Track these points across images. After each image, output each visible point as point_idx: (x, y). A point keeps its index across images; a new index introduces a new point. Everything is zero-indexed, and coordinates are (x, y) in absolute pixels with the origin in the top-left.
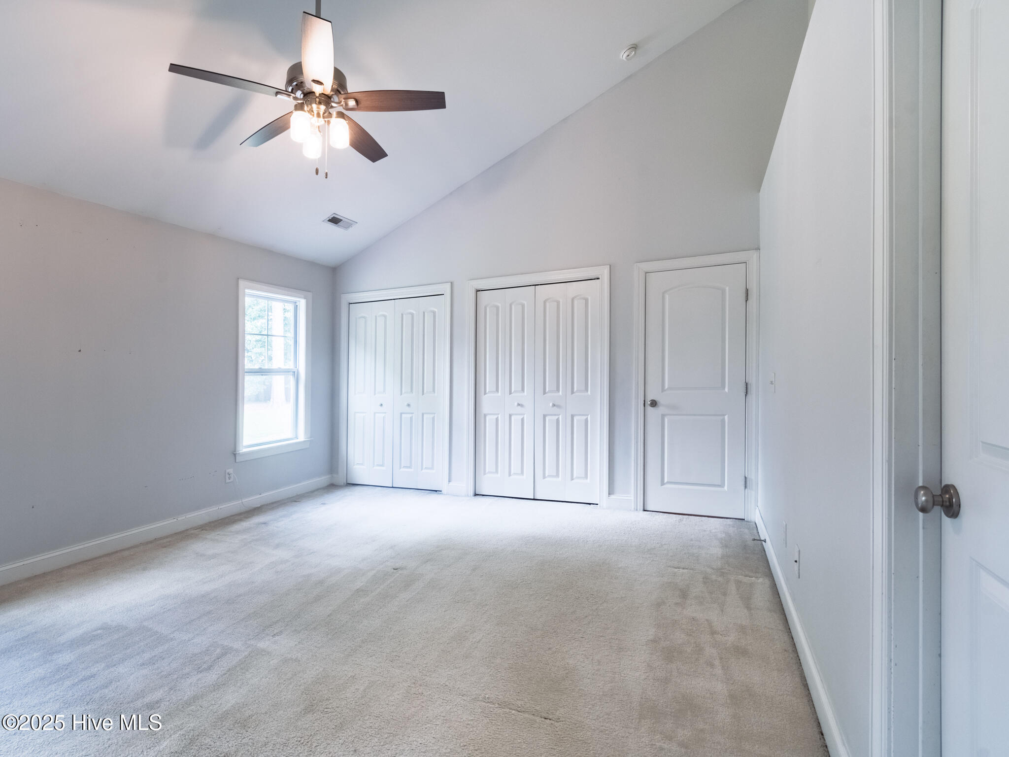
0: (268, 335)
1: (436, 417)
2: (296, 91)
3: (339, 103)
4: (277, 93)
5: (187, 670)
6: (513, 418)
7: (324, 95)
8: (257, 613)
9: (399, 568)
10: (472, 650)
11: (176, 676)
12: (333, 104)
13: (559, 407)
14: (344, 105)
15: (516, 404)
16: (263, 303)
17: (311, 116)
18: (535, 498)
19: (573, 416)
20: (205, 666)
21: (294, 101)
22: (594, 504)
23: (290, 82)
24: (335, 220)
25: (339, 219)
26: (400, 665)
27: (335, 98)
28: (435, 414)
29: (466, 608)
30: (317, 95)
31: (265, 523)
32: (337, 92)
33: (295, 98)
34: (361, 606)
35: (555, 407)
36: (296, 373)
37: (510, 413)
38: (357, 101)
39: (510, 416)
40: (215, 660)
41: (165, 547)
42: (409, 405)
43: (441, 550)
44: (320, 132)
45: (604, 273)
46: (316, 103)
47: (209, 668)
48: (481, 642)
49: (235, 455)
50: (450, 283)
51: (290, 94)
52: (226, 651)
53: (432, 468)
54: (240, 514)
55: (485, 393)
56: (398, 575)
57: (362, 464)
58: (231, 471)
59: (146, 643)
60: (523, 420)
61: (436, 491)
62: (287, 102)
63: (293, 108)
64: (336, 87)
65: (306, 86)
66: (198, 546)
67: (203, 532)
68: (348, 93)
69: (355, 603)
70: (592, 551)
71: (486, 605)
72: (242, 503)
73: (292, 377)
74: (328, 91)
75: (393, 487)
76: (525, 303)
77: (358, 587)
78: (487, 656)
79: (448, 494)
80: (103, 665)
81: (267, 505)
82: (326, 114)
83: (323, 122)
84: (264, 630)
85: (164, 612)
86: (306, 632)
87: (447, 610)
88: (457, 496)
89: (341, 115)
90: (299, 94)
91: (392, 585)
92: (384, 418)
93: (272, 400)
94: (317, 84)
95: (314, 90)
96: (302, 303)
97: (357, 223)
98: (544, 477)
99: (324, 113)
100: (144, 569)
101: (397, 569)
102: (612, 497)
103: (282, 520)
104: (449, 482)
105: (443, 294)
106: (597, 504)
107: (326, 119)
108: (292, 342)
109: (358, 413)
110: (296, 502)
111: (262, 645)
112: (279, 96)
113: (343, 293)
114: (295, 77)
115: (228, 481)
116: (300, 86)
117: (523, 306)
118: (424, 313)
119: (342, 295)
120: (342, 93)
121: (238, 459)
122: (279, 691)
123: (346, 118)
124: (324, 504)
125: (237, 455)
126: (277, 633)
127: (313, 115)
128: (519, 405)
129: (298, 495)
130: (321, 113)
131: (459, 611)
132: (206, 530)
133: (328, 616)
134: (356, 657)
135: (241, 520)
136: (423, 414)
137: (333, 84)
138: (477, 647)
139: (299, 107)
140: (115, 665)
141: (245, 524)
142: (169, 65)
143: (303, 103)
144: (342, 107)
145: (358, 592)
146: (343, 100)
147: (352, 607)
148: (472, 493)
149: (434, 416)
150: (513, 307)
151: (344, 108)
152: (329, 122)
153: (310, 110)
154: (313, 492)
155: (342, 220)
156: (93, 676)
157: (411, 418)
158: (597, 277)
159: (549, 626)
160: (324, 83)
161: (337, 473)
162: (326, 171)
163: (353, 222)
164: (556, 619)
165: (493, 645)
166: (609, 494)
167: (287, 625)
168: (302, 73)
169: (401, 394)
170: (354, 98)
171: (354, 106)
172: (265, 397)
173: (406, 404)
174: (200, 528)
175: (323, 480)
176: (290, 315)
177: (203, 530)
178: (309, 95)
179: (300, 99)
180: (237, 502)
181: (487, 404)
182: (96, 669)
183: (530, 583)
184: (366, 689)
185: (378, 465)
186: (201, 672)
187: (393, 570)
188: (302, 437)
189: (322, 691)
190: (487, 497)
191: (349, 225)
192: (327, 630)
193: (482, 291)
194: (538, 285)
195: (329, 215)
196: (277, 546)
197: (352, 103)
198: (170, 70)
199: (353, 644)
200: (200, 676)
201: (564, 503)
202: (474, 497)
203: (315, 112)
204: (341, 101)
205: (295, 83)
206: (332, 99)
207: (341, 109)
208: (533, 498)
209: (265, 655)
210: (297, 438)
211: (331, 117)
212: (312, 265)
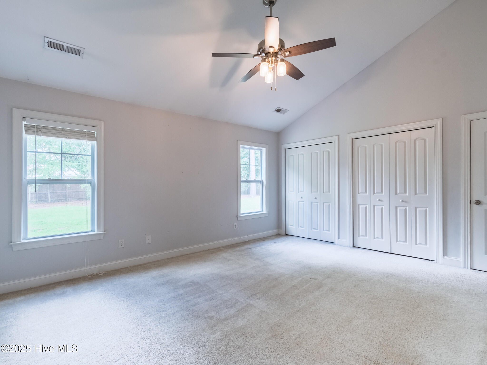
0: (250, 165)
1: (330, 205)
2: (262, 53)
3: (281, 55)
4: (254, 56)
5: (222, 306)
6: (376, 207)
7: (274, 53)
8: (249, 288)
9: (313, 279)
10: (356, 329)
11: (218, 308)
12: (279, 56)
13: (406, 202)
14: (284, 55)
15: (378, 200)
16: (246, 151)
17: (269, 64)
18: (391, 253)
19: (416, 208)
20: (229, 306)
21: (261, 58)
22: (432, 260)
23: (259, 50)
24: (278, 110)
25: (281, 109)
26: (317, 327)
27: (280, 53)
28: (330, 203)
29: (351, 306)
30: (271, 53)
31: (250, 248)
32: (280, 50)
33: (262, 57)
34: (295, 294)
35: (403, 202)
36: (262, 182)
37: (374, 204)
38: (290, 52)
39: (374, 206)
40: (233, 305)
41: (212, 253)
42: (316, 198)
43: (336, 273)
44: (273, 70)
45: (438, 123)
46: (271, 57)
47: (231, 308)
48: (361, 326)
49: (237, 217)
50: (337, 136)
51: (259, 55)
52: (237, 302)
53: (329, 231)
54: (240, 243)
55: (359, 193)
56: (313, 282)
57: (293, 226)
58: (236, 224)
59: (207, 291)
60: (382, 208)
61: (331, 242)
62: (258, 59)
63: (260, 61)
64: (280, 47)
65: (266, 50)
66: (224, 255)
67: (226, 249)
68: (285, 49)
69: (292, 292)
70: (432, 288)
71: (363, 306)
72: (241, 238)
73: (260, 183)
74: (276, 50)
75: (308, 238)
76: (383, 144)
77: (293, 284)
78: (365, 334)
79: (338, 245)
80: (193, 297)
81: (251, 240)
82: (275, 61)
83: (274, 65)
84: (252, 296)
85: (213, 280)
86: (270, 300)
87: (341, 305)
88: (343, 246)
89: (282, 60)
90: (263, 55)
91: (310, 286)
92: (303, 204)
93: (250, 194)
94: (271, 48)
95: (270, 51)
96: (264, 150)
97: (289, 110)
98: (397, 241)
99: (274, 61)
100: (205, 261)
101: (312, 279)
102: (446, 258)
103: (258, 248)
104: (338, 238)
105: (334, 142)
106: (435, 261)
107: (275, 64)
108: (260, 168)
109: (291, 201)
110: (263, 240)
111: (252, 302)
112: (255, 57)
113: (282, 144)
114: (262, 47)
115: (235, 228)
116: (264, 51)
117: (381, 146)
118: (323, 152)
119: (282, 145)
120: (283, 49)
121: (239, 219)
122: (260, 325)
123: (285, 61)
124: (276, 243)
125: (238, 218)
126: (258, 298)
127: (270, 63)
128: (379, 200)
129: (263, 238)
130: (273, 61)
131: (348, 307)
132: (227, 248)
133: (280, 295)
134: (294, 318)
135: (240, 246)
136: (323, 203)
137: (279, 46)
138: (359, 328)
139: (264, 60)
140: (197, 298)
141: (242, 248)
142: (212, 54)
143: (265, 58)
144: (282, 56)
145: (294, 287)
146: (283, 53)
147: (291, 293)
148: (351, 245)
149: (330, 204)
150: (375, 146)
151: (283, 57)
152: (277, 65)
153: (268, 61)
154: (270, 236)
155: (282, 110)
156: (190, 300)
157: (317, 205)
158: (433, 126)
159: (404, 326)
160: (274, 47)
161: (281, 229)
162: (276, 88)
163: (286, 110)
164: (408, 323)
165: (368, 329)
166: (443, 256)
167: (262, 296)
168: (264, 44)
169: (312, 193)
170: (288, 51)
171: (288, 54)
172: (248, 192)
173: (314, 197)
174: (224, 247)
175: (274, 232)
176: (259, 155)
177: (225, 248)
178: (267, 54)
179: (264, 57)
180: (239, 238)
181: (359, 199)
182: (191, 298)
183: (390, 300)
184: (300, 334)
185: (300, 227)
186: (228, 308)
187: (310, 279)
188: (265, 211)
189: (279, 330)
190: (361, 248)
191: (285, 111)
192: (280, 302)
193: (356, 139)
194: (391, 133)
195: (276, 108)
196: (256, 259)
197: (287, 53)
198: (212, 56)
199: (293, 311)
200: (228, 310)
201: (410, 257)
202: (353, 248)
203: (270, 61)
204: (282, 54)
205: (261, 50)
206: (278, 54)
207: (282, 57)
208: (389, 252)
209: (253, 307)
210: (263, 211)
211: (278, 62)
212: (268, 132)
